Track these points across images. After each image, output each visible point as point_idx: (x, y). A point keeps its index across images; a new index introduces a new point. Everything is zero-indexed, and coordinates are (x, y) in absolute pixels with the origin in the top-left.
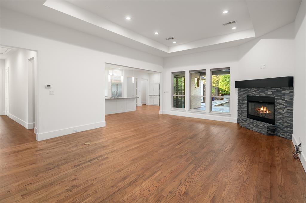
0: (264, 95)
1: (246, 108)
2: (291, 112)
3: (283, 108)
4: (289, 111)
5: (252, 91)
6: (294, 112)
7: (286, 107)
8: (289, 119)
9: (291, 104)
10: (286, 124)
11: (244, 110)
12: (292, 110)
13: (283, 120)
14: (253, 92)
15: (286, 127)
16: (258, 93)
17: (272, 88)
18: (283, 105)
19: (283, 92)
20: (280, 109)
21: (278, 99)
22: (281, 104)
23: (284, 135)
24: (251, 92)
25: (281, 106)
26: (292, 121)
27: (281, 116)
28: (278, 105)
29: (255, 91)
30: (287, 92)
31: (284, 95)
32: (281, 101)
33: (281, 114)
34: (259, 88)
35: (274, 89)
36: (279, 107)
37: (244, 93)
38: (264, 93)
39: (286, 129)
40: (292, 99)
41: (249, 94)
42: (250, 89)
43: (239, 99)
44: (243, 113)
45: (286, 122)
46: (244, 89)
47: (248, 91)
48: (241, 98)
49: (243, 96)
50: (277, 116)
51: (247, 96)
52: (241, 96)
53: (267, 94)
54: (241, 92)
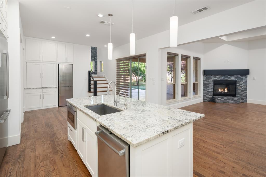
0: (229, 80)
1: (213, 89)
2: (246, 88)
3: (241, 86)
4: (245, 88)
5: (218, 77)
7: (244, 85)
8: (245, 92)
9: (246, 84)
10: (243, 95)
11: (211, 91)
12: (247, 87)
13: (241, 93)
15: (244, 96)
16: (223, 78)
18: (242, 85)
19: (241, 77)
20: (240, 87)
21: (239, 81)
22: (240, 84)
23: (242, 101)
24: (218, 78)
25: (241, 85)
26: (247, 92)
27: (240, 91)
28: (239, 85)
29: (221, 77)
30: (244, 77)
31: (242, 79)
32: (240, 83)
33: (240, 89)
34: (224, 75)
35: (236, 76)
36: (239, 86)
37: (211, 79)
38: (229, 78)
39: (243, 98)
40: (247, 81)
41: (215, 79)
42: (216, 76)
43: (205, 83)
44: (210, 93)
45: (244, 94)
46: (211, 76)
47: (215, 77)
48: (207, 82)
49: (210, 81)
50: (238, 91)
51: (214, 80)
52: (207, 81)
53: (231, 79)
54: (207, 78)
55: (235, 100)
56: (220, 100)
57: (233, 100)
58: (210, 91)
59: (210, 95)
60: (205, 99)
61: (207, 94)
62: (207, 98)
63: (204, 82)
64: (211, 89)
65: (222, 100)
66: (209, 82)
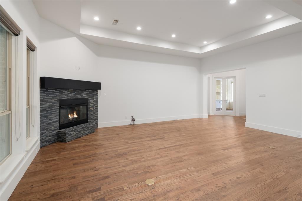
0: (80, 97)
1: (58, 117)
3: (93, 106)
4: (96, 108)
5: (66, 92)
6: (98, 107)
7: (95, 105)
8: (96, 113)
9: (97, 102)
10: (95, 118)
11: (55, 120)
13: (93, 116)
14: (69, 94)
15: (95, 120)
17: (87, 91)
18: (93, 104)
19: (93, 94)
21: (90, 99)
22: (92, 103)
24: (66, 95)
27: (92, 113)
28: (90, 104)
29: (71, 93)
30: (95, 93)
31: (94, 96)
32: (92, 101)
33: (92, 111)
34: (75, 89)
36: (91, 106)
37: (56, 97)
38: (80, 95)
39: (94, 122)
40: (97, 98)
41: (62, 97)
42: (64, 91)
43: (43, 106)
44: (53, 125)
45: (95, 116)
46: (55, 91)
47: (62, 93)
48: (48, 104)
49: (53, 101)
50: (90, 114)
51: (60, 99)
52: (47, 101)
53: (82, 96)
54: (47, 95)
55: (90, 128)
56: (72, 136)
57: (88, 129)
58: (53, 122)
59: (53, 131)
60: (44, 142)
61: (47, 130)
62: (47, 138)
63: (41, 104)
64: (55, 118)
65: (75, 133)
66: (51, 102)
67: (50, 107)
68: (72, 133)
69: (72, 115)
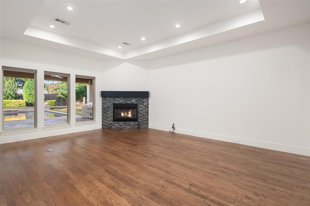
0: (130, 103)
1: (112, 114)
2: (147, 113)
3: (143, 110)
4: (146, 111)
5: (118, 99)
6: (149, 111)
7: (145, 109)
8: (147, 116)
9: (147, 107)
10: (145, 119)
11: (110, 115)
12: (148, 111)
13: (143, 117)
14: (120, 100)
15: (145, 121)
16: (124, 101)
17: (136, 98)
18: (143, 108)
19: (143, 100)
20: (141, 110)
21: (140, 105)
22: (142, 108)
23: (144, 126)
24: (118, 101)
25: (142, 109)
26: (148, 117)
27: (142, 115)
28: (140, 108)
29: (121, 100)
30: (145, 100)
31: (144, 102)
32: (142, 106)
33: (141, 114)
34: (125, 97)
35: (137, 99)
37: (111, 102)
38: (130, 101)
39: (145, 122)
40: (148, 104)
41: (115, 102)
42: (116, 99)
43: (104, 106)
44: (109, 118)
45: (145, 118)
46: (110, 98)
47: (115, 100)
48: (106, 106)
49: (109, 104)
50: (139, 115)
51: (113, 104)
52: (106, 104)
53: (132, 102)
54: (106, 101)
55: (132, 125)
56: (116, 126)
57: (130, 125)
58: (109, 116)
59: (109, 121)
60: (104, 126)
61: (106, 120)
62: (106, 124)
63: (102, 106)
64: (110, 114)
65: (118, 125)
66: (108, 105)
67: (108, 107)
68: (115, 124)
69: (126, 114)
